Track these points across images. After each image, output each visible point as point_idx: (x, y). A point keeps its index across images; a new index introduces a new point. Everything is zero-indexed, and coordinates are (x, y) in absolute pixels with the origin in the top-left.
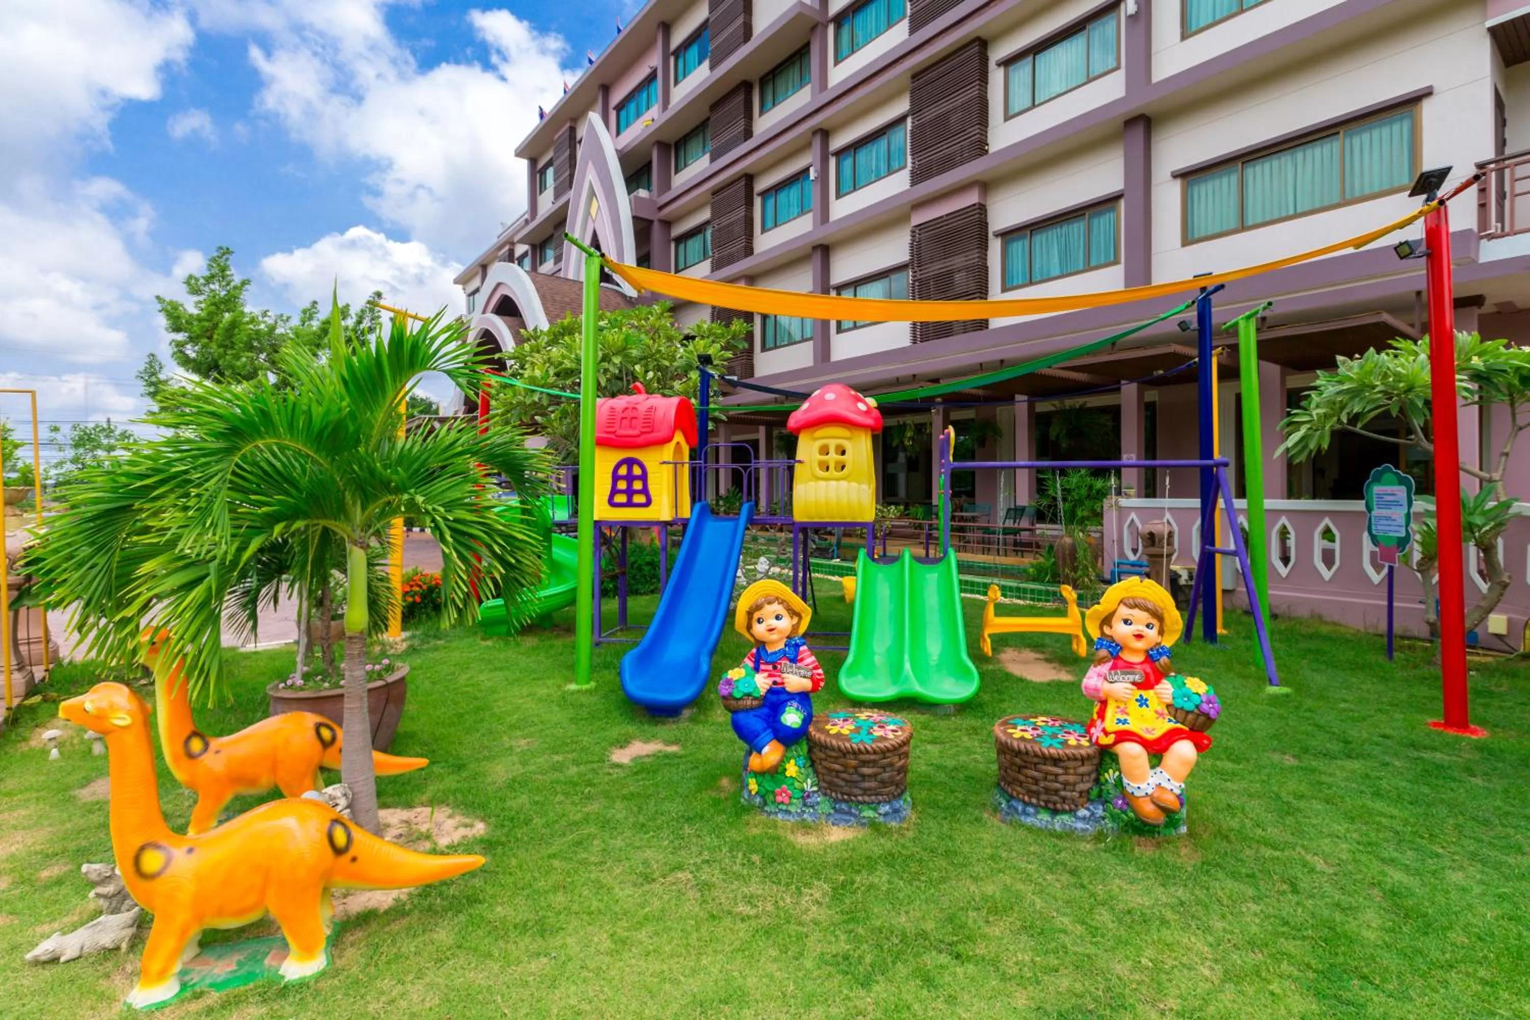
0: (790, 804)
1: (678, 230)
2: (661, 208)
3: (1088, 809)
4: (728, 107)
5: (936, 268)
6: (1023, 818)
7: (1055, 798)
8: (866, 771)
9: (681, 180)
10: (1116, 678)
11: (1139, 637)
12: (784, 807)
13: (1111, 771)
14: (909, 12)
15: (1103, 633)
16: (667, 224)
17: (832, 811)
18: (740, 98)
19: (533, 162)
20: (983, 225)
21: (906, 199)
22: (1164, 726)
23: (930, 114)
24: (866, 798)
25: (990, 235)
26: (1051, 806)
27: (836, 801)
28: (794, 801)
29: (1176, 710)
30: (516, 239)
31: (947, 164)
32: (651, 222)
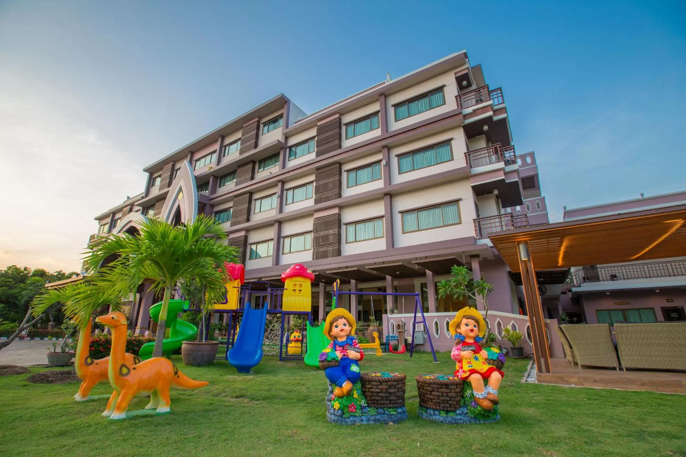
0: (356, 412)
1: (217, 209)
2: (211, 200)
3: (460, 410)
4: (244, 168)
5: (322, 233)
6: (434, 417)
7: (447, 405)
8: (391, 390)
9: (222, 191)
10: (465, 349)
11: (472, 331)
12: (353, 414)
13: (468, 391)
14: (316, 150)
15: (457, 332)
16: (212, 206)
17: (376, 414)
18: (250, 166)
19: (151, 174)
20: (340, 220)
21: (313, 208)
22: (486, 367)
23: (321, 182)
24: (392, 405)
25: (342, 224)
26: (446, 409)
27: (377, 408)
28: (358, 411)
29: (490, 360)
30: (136, 204)
31: (328, 199)
32: (205, 204)
